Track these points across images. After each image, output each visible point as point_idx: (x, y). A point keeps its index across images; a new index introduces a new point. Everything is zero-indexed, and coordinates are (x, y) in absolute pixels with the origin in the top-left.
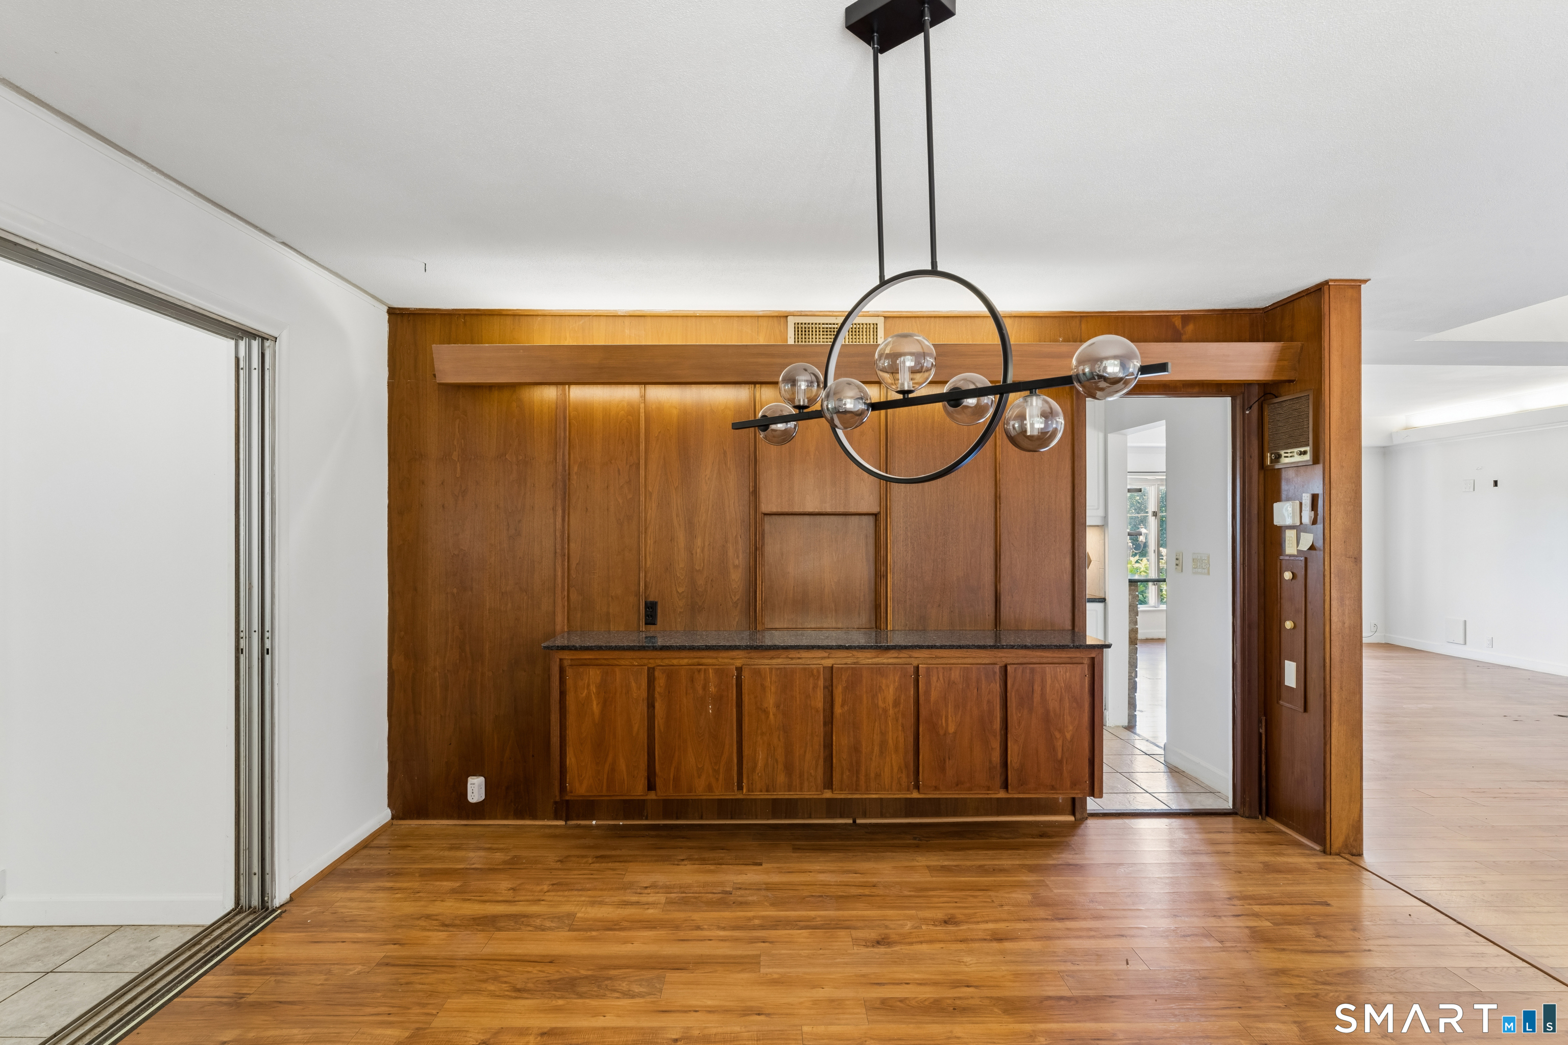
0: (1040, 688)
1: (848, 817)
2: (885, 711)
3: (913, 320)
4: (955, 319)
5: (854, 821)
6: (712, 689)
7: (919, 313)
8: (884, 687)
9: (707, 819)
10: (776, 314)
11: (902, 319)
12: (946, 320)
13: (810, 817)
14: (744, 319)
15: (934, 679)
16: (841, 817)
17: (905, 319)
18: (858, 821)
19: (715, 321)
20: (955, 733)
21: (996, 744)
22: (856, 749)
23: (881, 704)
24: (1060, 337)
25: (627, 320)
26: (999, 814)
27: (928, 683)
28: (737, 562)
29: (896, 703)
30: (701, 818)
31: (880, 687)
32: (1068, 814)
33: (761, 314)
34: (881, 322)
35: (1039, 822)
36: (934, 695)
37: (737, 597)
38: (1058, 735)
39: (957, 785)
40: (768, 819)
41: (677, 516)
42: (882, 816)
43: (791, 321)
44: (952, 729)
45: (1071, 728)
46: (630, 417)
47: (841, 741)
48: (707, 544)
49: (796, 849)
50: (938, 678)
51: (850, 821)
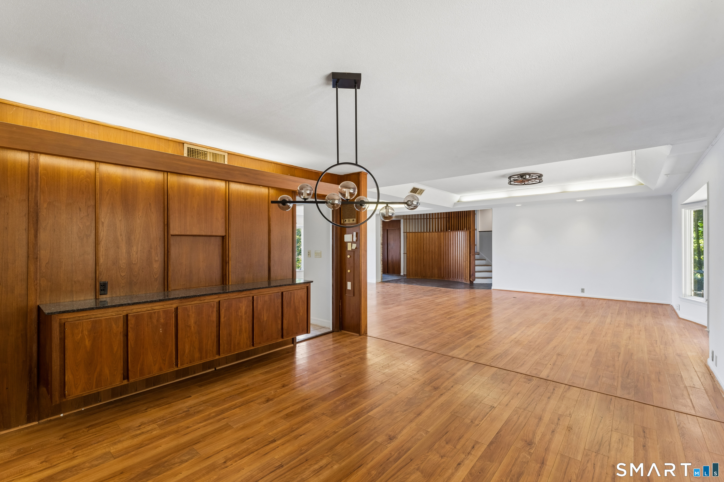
0: (293, 299)
1: (212, 368)
2: (241, 316)
3: (239, 157)
4: (254, 160)
5: (215, 369)
6: (162, 321)
7: (242, 155)
8: (241, 307)
9: (139, 390)
10: (179, 141)
11: (234, 156)
12: (251, 159)
13: (195, 373)
14: (161, 140)
15: (259, 301)
16: (209, 369)
17: (236, 156)
18: (217, 368)
19: (144, 137)
20: (266, 320)
21: (280, 322)
22: (230, 335)
23: (240, 314)
24: (289, 174)
26: (270, 350)
27: (257, 303)
28: (157, 259)
29: (246, 313)
30: (136, 391)
31: (239, 307)
32: (291, 344)
33: (170, 139)
34: (226, 155)
35: (283, 349)
36: (259, 307)
37: (157, 276)
38: (298, 314)
39: (267, 340)
40: (174, 380)
42: (227, 363)
43: (186, 146)
44: (265, 319)
45: (302, 311)
46: (88, 179)
47: (224, 333)
48: (139, 250)
49: (200, 386)
50: (261, 300)
51: (214, 369)
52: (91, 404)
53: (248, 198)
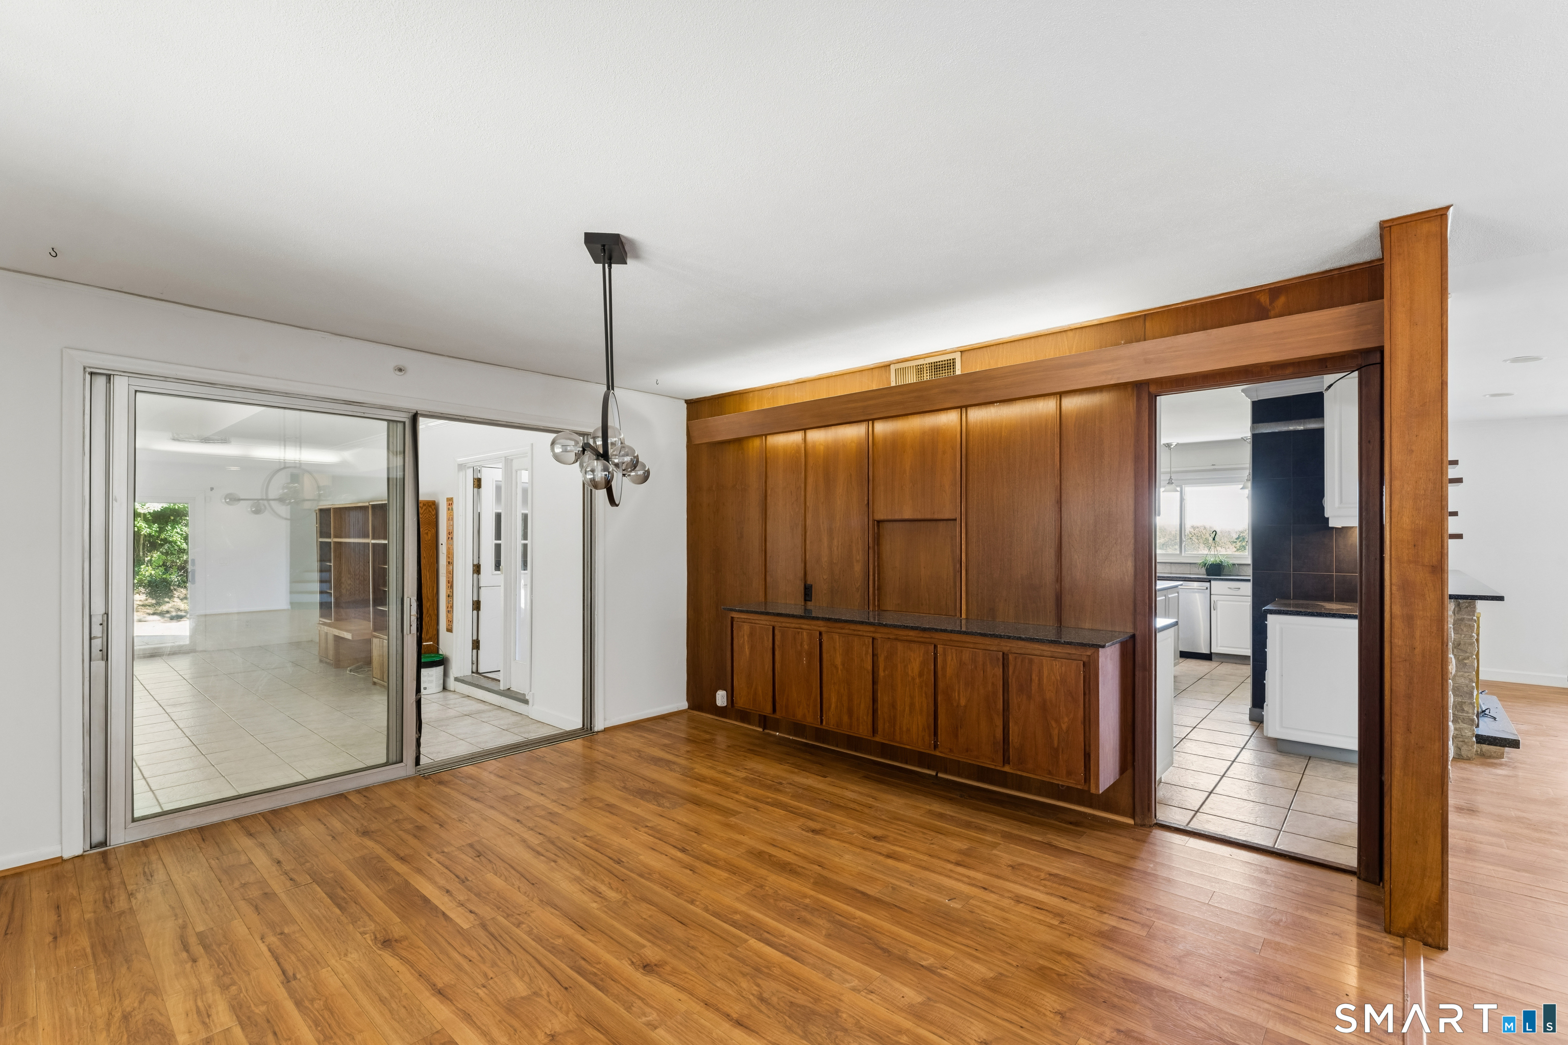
0: (1037, 678)
1: (933, 770)
2: (913, 679)
3: (985, 349)
4: (1020, 342)
5: (937, 775)
6: (806, 647)
7: (986, 343)
8: (912, 660)
9: (840, 748)
10: (882, 365)
11: (975, 351)
12: (1013, 344)
13: (906, 763)
14: (863, 372)
15: (949, 658)
16: (929, 768)
17: (978, 350)
18: (940, 775)
19: (845, 377)
20: (965, 706)
21: (999, 722)
23: (910, 673)
24: (1122, 340)
25: (796, 386)
26: (1059, 799)
27: (945, 661)
28: (858, 558)
29: (921, 675)
30: (837, 746)
31: (909, 659)
32: (1130, 817)
33: (872, 366)
34: (957, 356)
35: (1105, 818)
36: (949, 671)
37: (859, 584)
38: (1054, 724)
39: (967, 751)
40: (878, 757)
41: (823, 523)
42: (959, 775)
43: (893, 367)
44: (963, 702)
45: (1066, 719)
46: (797, 455)
47: (884, 698)
48: (840, 544)
50: (952, 657)
51: (934, 773)
52: (799, 737)
53: (1003, 433)
